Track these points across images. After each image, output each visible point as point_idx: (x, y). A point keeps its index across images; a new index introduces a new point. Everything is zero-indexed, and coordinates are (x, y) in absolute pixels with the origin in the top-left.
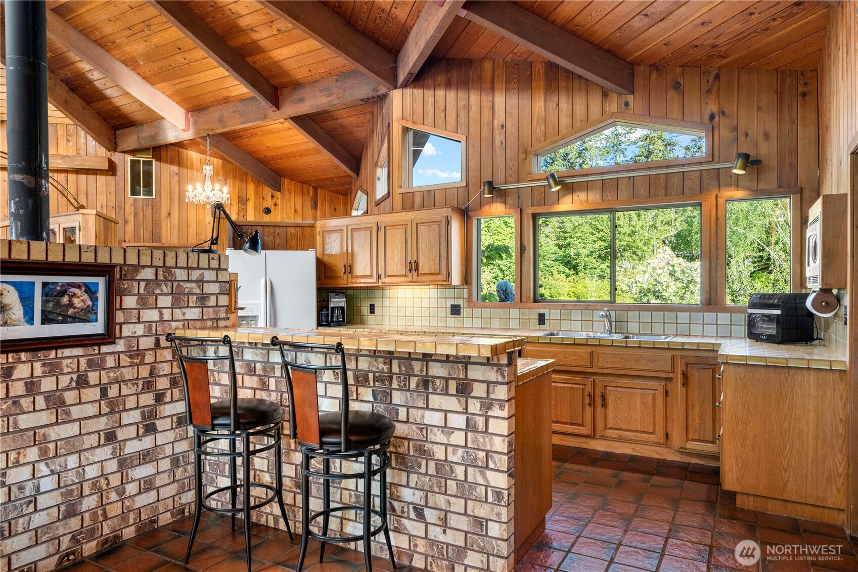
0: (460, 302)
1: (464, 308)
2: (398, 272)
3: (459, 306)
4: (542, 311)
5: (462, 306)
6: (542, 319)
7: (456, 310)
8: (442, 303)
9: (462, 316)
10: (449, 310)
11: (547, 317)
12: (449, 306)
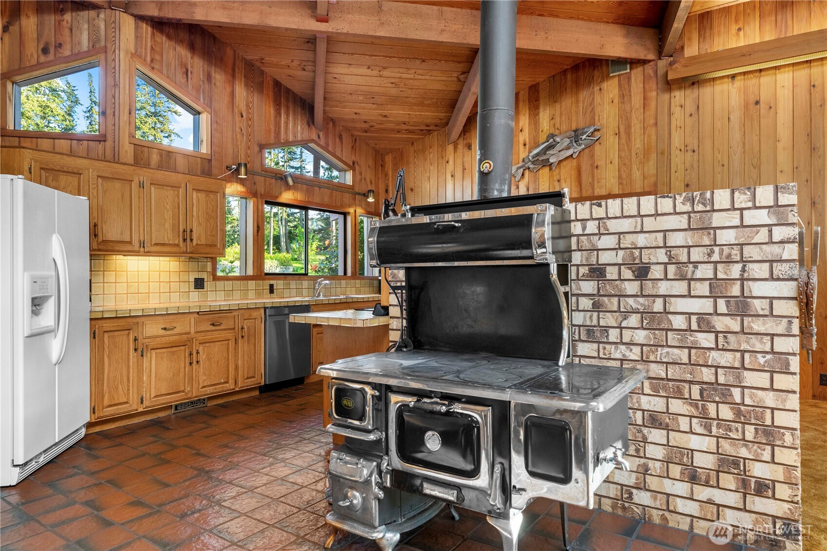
0: (204, 276)
1: (207, 282)
2: (169, 241)
3: (203, 279)
4: (272, 282)
5: (205, 280)
6: (272, 289)
7: (199, 284)
8: (184, 277)
9: (205, 289)
10: (192, 285)
11: (275, 287)
12: (192, 279)
